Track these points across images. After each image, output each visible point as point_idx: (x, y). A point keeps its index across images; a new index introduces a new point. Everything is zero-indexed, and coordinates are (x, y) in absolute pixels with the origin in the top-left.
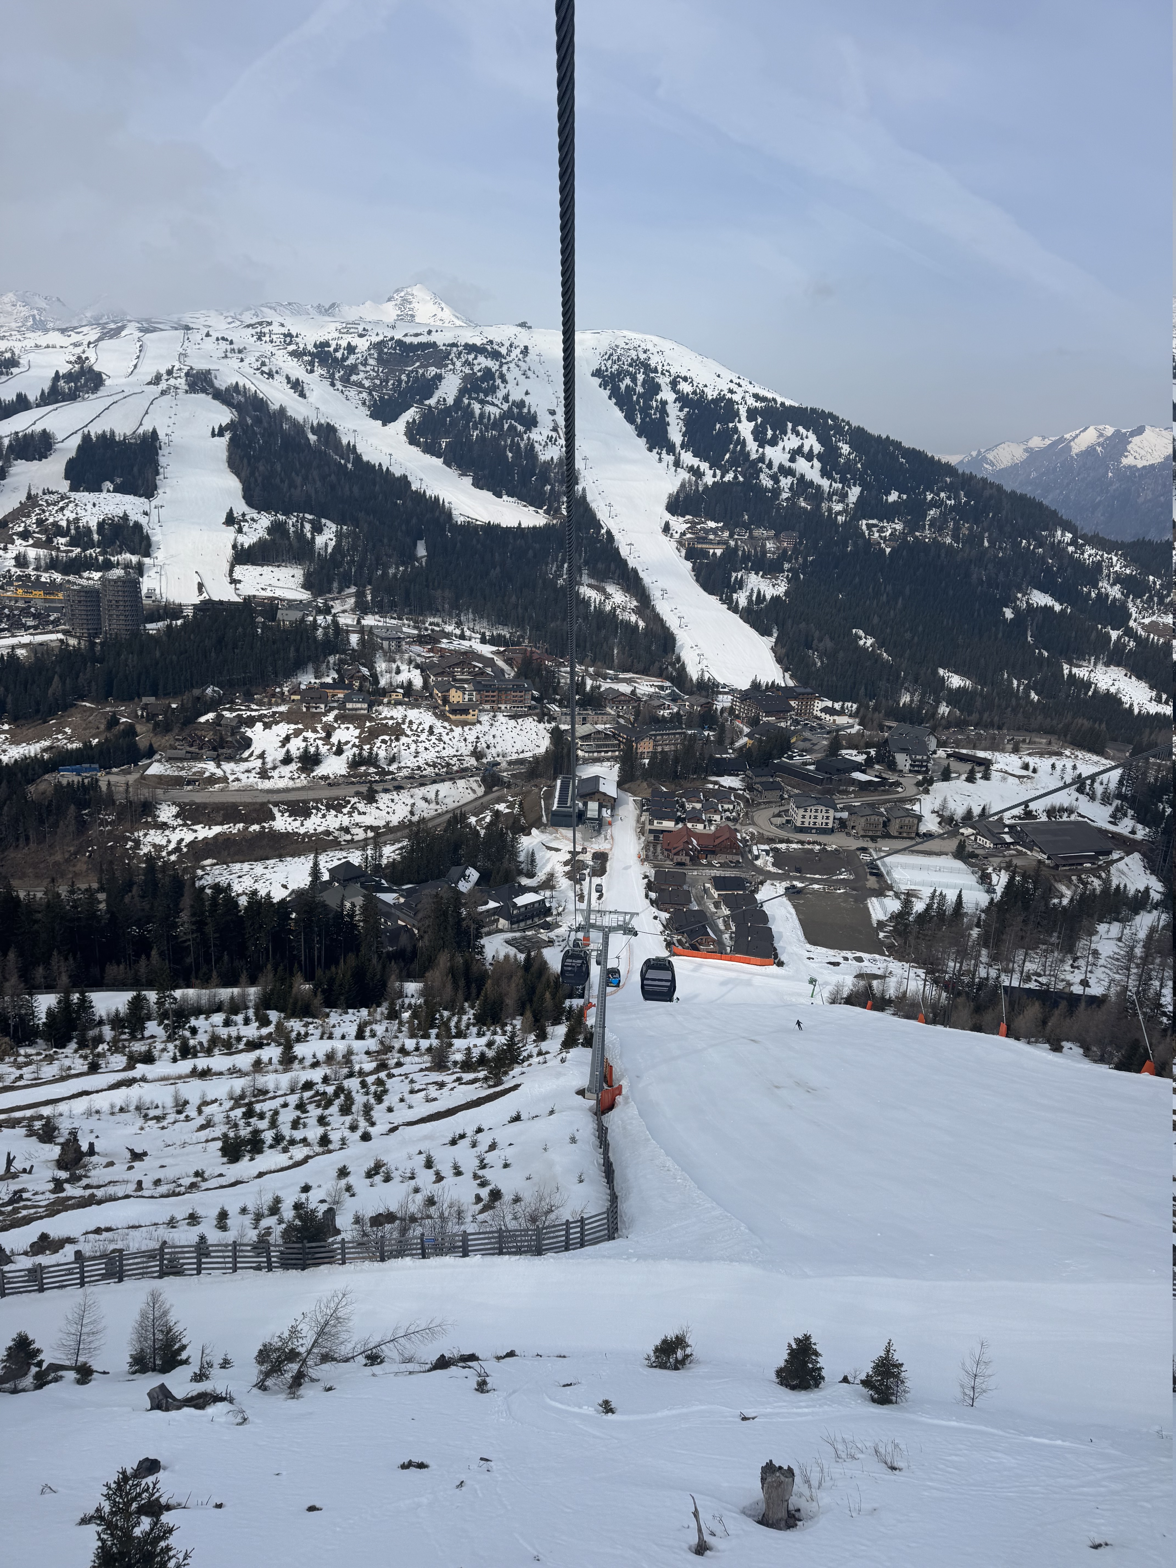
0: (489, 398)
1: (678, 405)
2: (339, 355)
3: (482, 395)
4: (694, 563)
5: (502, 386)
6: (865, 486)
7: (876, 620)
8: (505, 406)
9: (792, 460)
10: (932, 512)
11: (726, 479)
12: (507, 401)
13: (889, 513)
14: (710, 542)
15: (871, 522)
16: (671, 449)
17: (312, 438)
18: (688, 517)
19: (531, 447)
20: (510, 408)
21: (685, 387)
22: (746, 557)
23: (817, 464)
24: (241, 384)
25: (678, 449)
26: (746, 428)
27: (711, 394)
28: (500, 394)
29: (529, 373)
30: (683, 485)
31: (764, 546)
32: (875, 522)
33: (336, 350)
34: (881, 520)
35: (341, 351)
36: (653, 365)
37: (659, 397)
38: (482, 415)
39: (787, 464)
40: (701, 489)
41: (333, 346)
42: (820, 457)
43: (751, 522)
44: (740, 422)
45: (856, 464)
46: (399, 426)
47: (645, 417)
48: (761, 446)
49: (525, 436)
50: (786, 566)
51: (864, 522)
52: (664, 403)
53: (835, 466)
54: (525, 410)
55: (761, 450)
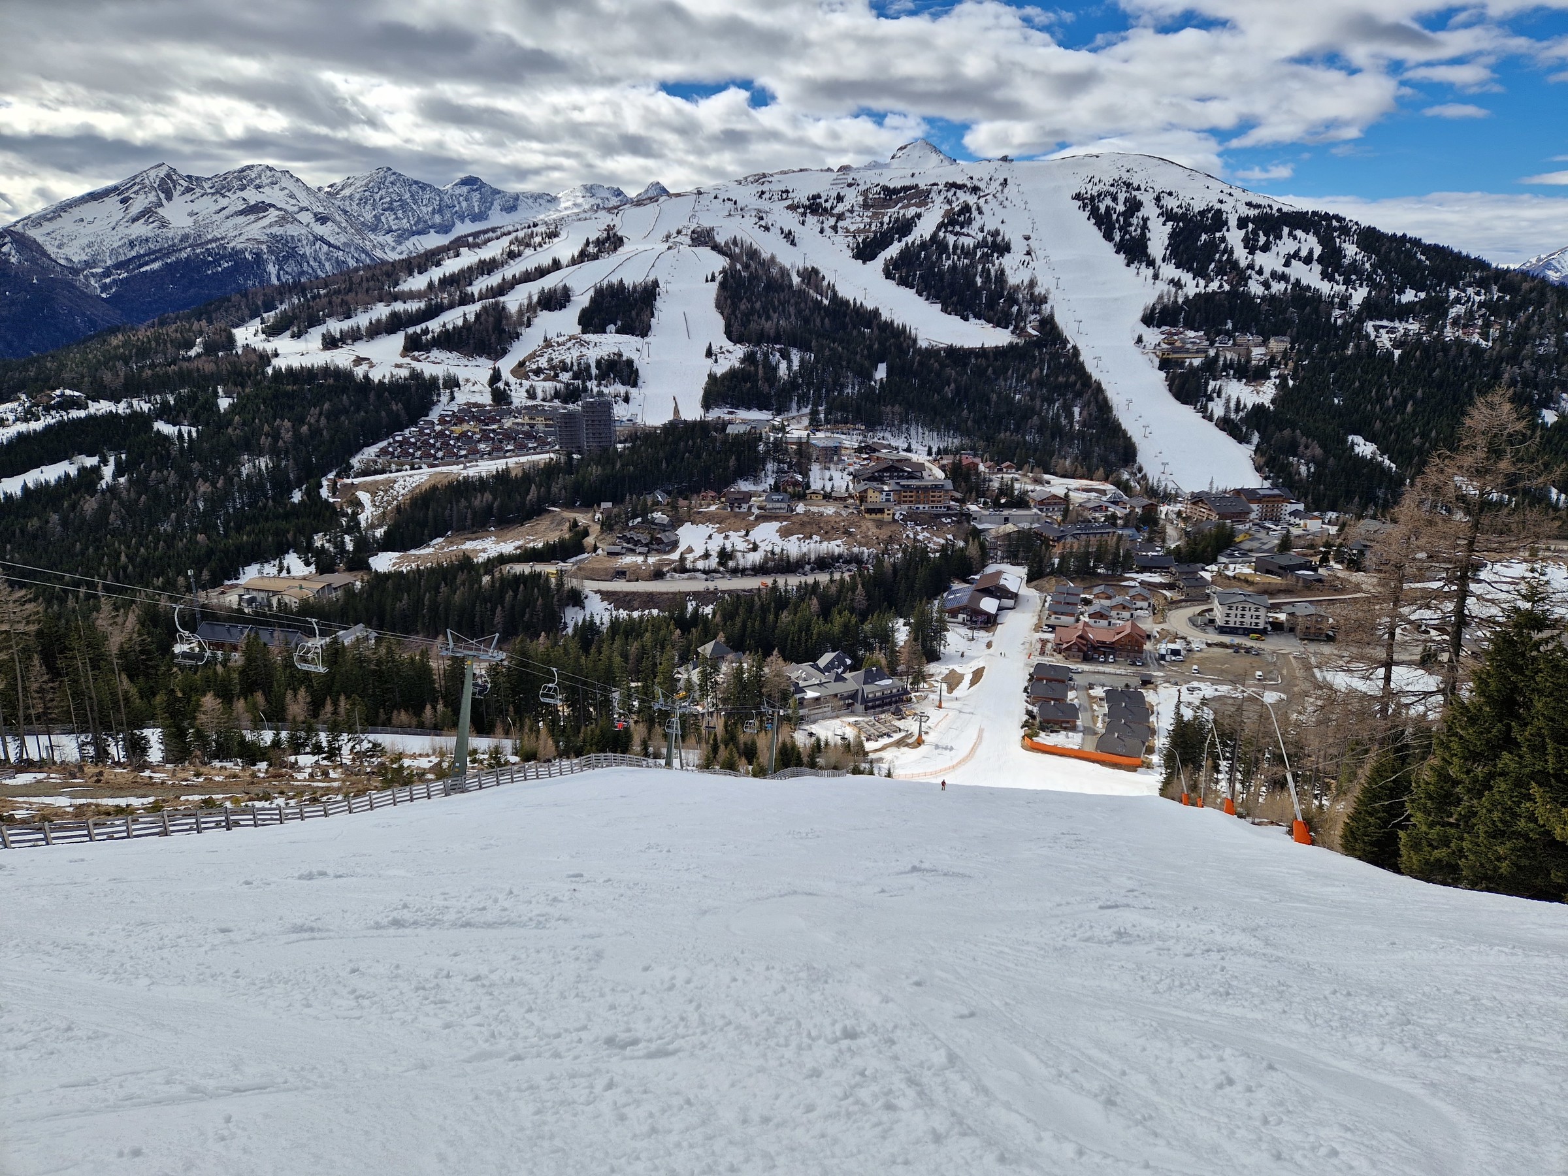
0: (965, 230)
1: (1162, 219)
2: (828, 205)
3: (957, 228)
4: (1167, 373)
5: (978, 217)
6: (1373, 285)
7: (1378, 425)
8: (980, 236)
9: (1287, 264)
10: (1454, 310)
11: (1209, 290)
12: (982, 231)
13: (1404, 313)
14: (1187, 351)
15: (1378, 323)
16: (1151, 263)
17: (796, 280)
18: (1164, 328)
19: (1001, 272)
20: (985, 238)
21: (1170, 203)
22: (1227, 366)
23: (1317, 268)
24: (738, 238)
25: (1159, 261)
26: (1234, 237)
27: (1198, 207)
28: (976, 225)
29: (1006, 203)
30: (1161, 297)
31: (1249, 352)
32: (1385, 323)
33: (826, 201)
34: (1392, 320)
35: (831, 201)
36: (1135, 185)
37: (1140, 214)
38: (955, 247)
39: (1280, 269)
40: (1180, 300)
41: (824, 198)
42: (1320, 260)
43: (1235, 329)
44: (1228, 230)
45: (1363, 264)
46: (879, 263)
47: (1125, 234)
48: (1252, 252)
49: (997, 262)
50: (1274, 373)
51: (1371, 323)
52: (1145, 220)
53: (1338, 268)
54: (1000, 238)
55: (1250, 257)
